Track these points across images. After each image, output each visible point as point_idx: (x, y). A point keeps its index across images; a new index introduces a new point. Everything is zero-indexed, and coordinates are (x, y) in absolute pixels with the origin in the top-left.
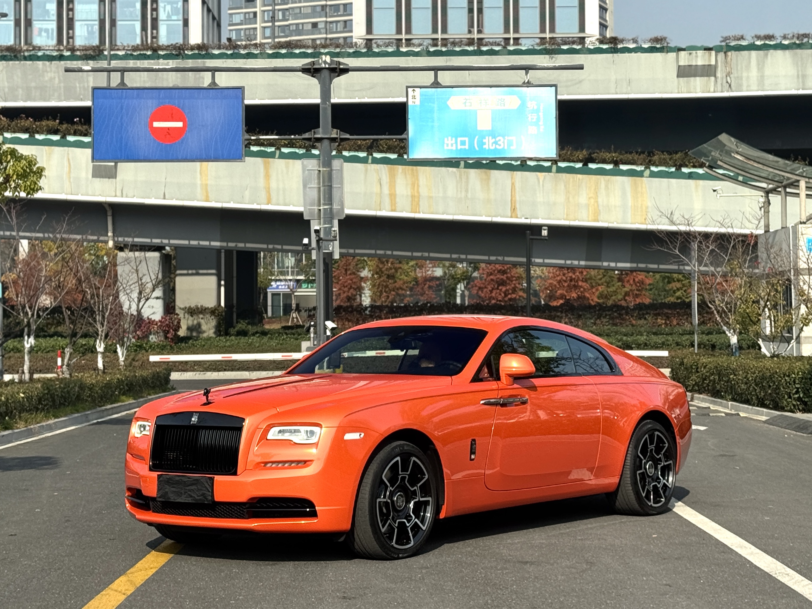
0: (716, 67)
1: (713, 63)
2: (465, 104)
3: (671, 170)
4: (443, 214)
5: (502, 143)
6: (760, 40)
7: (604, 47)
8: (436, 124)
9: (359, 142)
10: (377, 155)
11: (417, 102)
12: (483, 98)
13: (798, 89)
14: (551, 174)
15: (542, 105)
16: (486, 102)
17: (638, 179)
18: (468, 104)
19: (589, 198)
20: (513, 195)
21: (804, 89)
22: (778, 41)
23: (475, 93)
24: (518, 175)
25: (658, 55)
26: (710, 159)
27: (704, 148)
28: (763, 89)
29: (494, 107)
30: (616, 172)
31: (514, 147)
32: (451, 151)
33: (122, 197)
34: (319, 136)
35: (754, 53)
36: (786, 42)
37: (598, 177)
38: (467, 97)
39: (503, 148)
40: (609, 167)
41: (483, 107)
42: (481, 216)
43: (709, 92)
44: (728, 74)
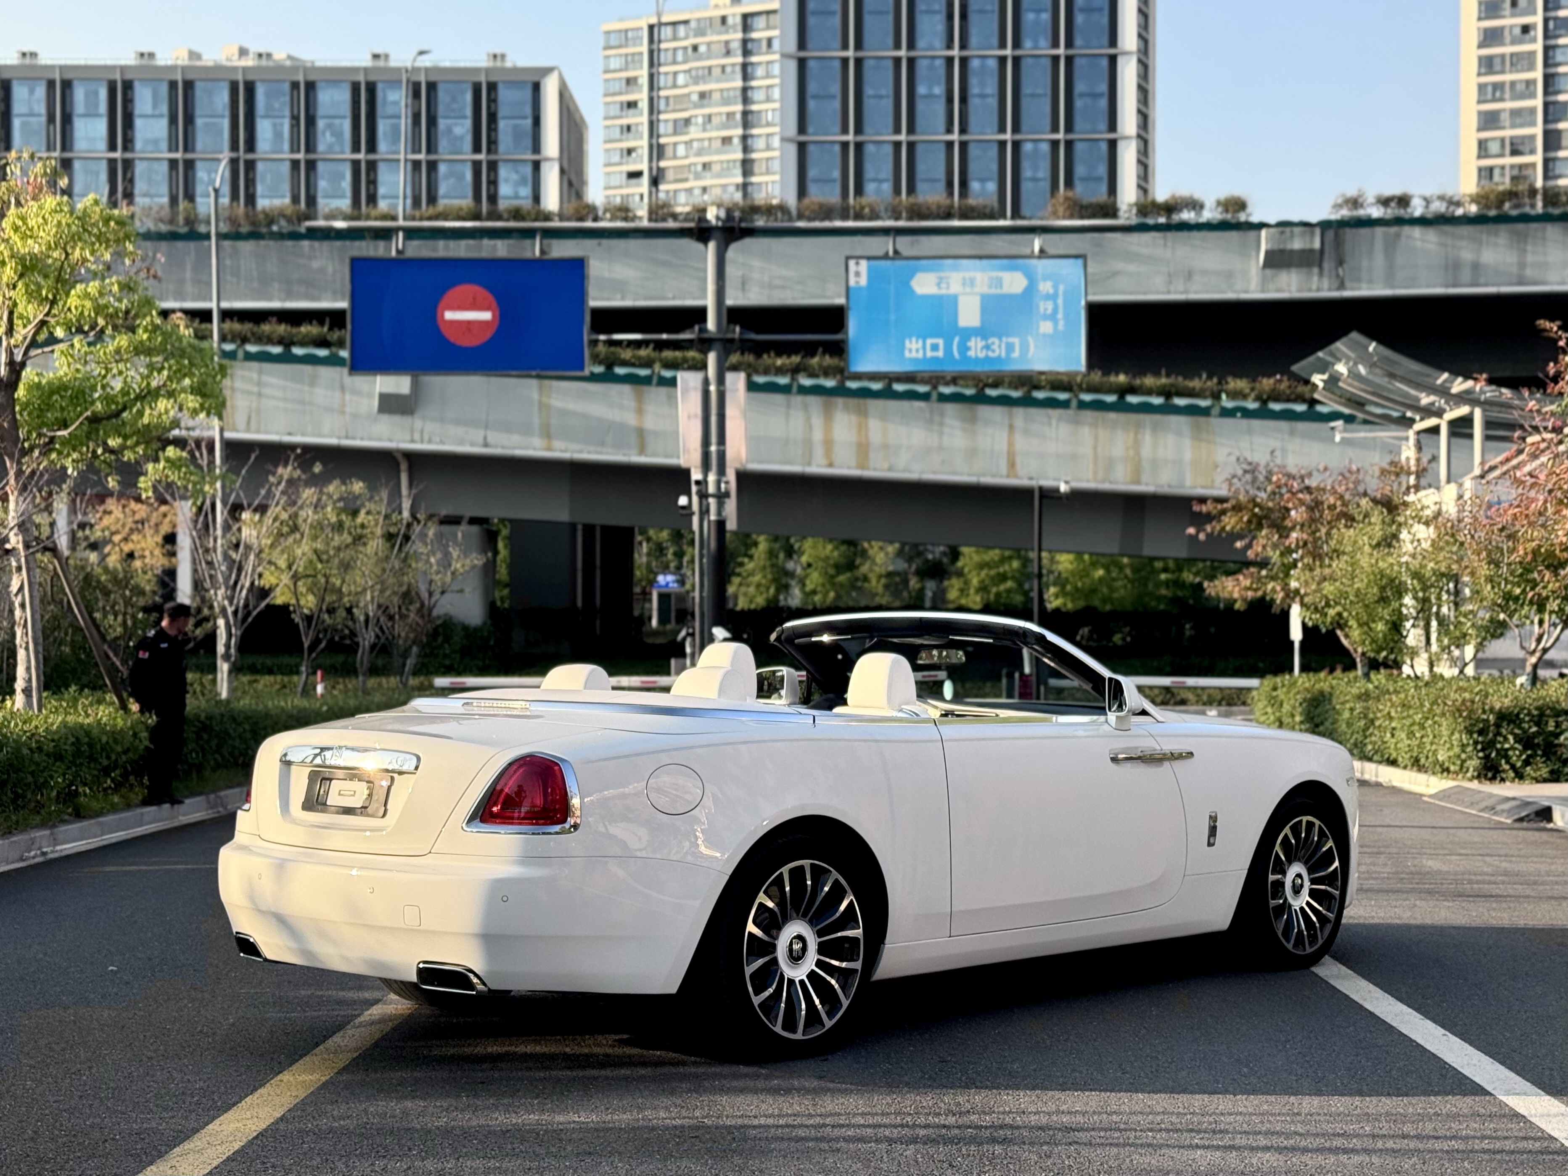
0: (1321, 253)
1: (1317, 245)
2: (939, 285)
3: (1252, 405)
4: (904, 471)
5: (998, 349)
6: (1389, 211)
7: (1150, 221)
8: (892, 317)
9: (779, 362)
10: (807, 382)
11: (863, 281)
12: (968, 275)
13: (1447, 286)
14: (1070, 412)
15: (1061, 288)
16: (972, 282)
17: (1202, 420)
18: (943, 285)
19: (1127, 449)
20: (1011, 444)
21: (1455, 285)
22: (1418, 213)
23: (955, 269)
24: (1020, 412)
25: (1233, 235)
26: (1325, 377)
27: (1319, 359)
28: (1393, 287)
29: (985, 290)
30: (1169, 409)
31: (1016, 354)
32: (916, 360)
33: (422, 442)
34: (706, 336)
35: (1379, 231)
36: (1429, 216)
37: (1141, 417)
38: (943, 274)
39: (999, 357)
40: (1157, 401)
41: (968, 290)
42: (962, 474)
43: (1310, 290)
44: (1340, 262)
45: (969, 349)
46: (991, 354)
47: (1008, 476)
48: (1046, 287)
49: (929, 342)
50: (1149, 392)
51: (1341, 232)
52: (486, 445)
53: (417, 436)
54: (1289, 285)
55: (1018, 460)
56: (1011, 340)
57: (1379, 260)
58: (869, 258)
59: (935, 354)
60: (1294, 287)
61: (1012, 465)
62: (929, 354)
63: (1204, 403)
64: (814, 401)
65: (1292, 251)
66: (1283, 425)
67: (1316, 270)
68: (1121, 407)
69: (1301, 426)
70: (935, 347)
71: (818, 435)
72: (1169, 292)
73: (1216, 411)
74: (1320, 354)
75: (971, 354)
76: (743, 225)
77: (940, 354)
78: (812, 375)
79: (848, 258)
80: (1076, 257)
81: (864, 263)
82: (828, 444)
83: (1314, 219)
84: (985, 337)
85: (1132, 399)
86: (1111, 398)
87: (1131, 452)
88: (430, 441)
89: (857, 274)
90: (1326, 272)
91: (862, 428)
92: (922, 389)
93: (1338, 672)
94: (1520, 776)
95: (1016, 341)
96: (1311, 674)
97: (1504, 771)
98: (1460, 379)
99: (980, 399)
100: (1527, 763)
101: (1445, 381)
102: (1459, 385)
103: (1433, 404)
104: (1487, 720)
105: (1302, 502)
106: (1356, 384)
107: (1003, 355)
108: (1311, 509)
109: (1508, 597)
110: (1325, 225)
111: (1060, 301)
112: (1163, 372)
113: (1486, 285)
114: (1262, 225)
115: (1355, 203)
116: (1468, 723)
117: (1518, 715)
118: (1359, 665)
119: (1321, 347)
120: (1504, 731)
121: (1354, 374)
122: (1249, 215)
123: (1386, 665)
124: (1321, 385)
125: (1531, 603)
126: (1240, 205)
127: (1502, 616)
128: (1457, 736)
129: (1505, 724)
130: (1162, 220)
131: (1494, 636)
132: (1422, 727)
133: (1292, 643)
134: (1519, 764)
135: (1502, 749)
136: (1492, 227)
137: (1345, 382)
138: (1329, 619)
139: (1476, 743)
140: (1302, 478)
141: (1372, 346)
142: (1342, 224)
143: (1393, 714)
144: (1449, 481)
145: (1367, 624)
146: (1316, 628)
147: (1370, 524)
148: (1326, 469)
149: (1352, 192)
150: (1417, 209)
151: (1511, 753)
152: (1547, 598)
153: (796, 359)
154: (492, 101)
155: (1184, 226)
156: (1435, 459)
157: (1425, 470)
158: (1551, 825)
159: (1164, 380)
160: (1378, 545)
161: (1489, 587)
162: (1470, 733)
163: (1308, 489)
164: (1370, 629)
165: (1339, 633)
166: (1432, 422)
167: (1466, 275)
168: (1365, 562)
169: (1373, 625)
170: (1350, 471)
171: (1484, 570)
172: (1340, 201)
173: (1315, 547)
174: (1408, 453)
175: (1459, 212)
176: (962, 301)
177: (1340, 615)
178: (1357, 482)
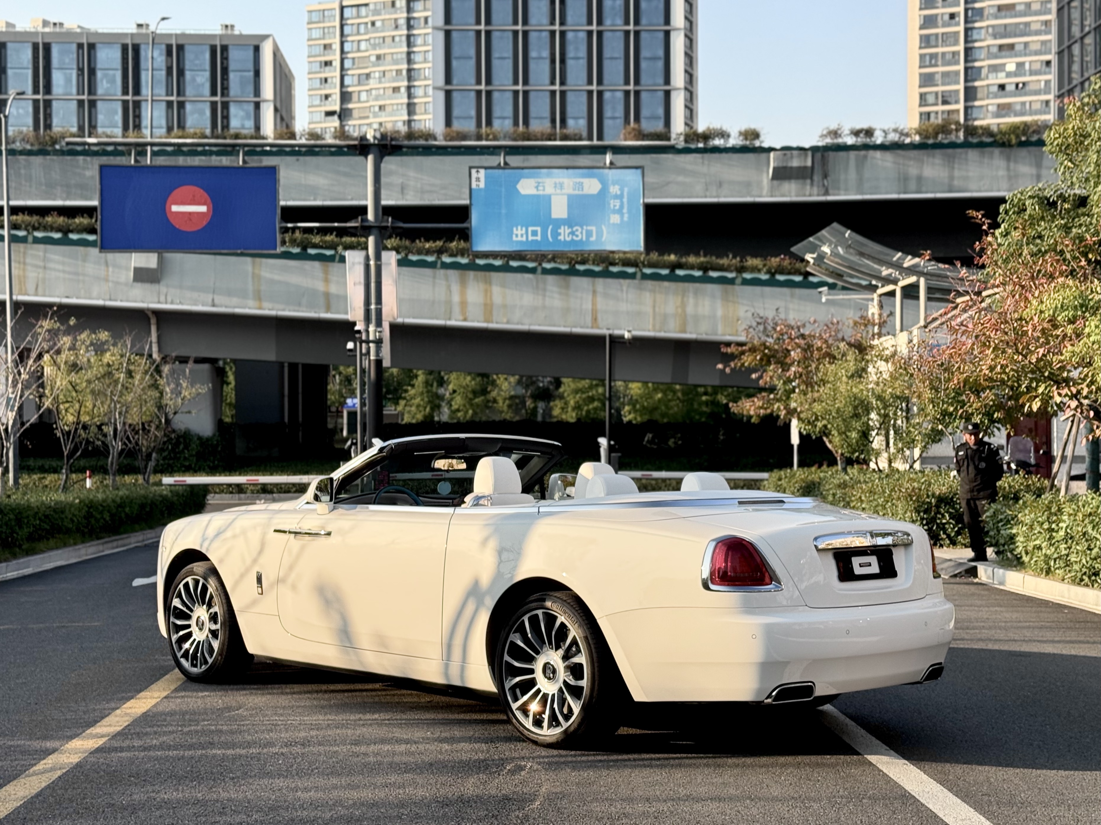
0: (812, 169)
1: (809, 164)
2: (537, 188)
3: (764, 277)
4: (518, 324)
5: (580, 235)
6: (859, 140)
7: (693, 146)
8: (504, 211)
9: (427, 245)
10: (446, 259)
11: (482, 185)
12: (557, 180)
13: (899, 193)
14: (636, 282)
15: (626, 190)
16: (561, 186)
17: (729, 287)
18: (541, 188)
19: (677, 307)
20: (594, 304)
21: (905, 193)
22: (879, 142)
23: (548, 176)
24: (600, 282)
25: (751, 156)
26: (815, 256)
27: (810, 242)
28: (862, 193)
29: (571, 191)
30: (705, 280)
31: (593, 238)
32: (521, 242)
33: (166, 303)
34: (366, 224)
35: (853, 154)
36: (887, 143)
37: (686, 285)
38: (540, 180)
39: (581, 240)
40: (698, 273)
41: (558, 191)
42: (560, 326)
43: (805, 195)
44: (825, 176)
45: (560, 234)
46: (575, 238)
47: (592, 327)
48: (615, 189)
49: (530, 229)
50: (692, 267)
51: (826, 154)
52: (214, 305)
53: (162, 299)
54: (790, 192)
55: (599, 317)
56: (589, 228)
57: (852, 174)
58: (486, 168)
59: (535, 238)
60: (793, 194)
61: (595, 319)
62: (530, 238)
63: (730, 275)
64: (453, 274)
65: (791, 168)
66: (786, 290)
67: (808, 181)
68: (672, 278)
69: (798, 291)
70: (534, 233)
71: (456, 298)
72: (706, 197)
73: (739, 281)
74: (811, 239)
75: (561, 238)
76: (394, 143)
77: (539, 238)
78: (452, 255)
79: (470, 168)
80: (637, 168)
81: (482, 171)
82: (463, 304)
83: (807, 146)
84: (570, 226)
85: (680, 272)
86: (665, 272)
87: (680, 310)
88: (172, 303)
89: (478, 179)
90: (815, 183)
91: (487, 293)
92: (530, 265)
93: (825, 467)
94: (953, 543)
95: (594, 228)
96: (806, 469)
97: (942, 539)
98: (910, 257)
99: (572, 272)
100: (958, 533)
101: (899, 258)
102: (909, 262)
103: (890, 275)
104: (930, 503)
105: (798, 346)
106: (837, 260)
107: (584, 239)
108: (805, 350)
109: (945, 413)
110: (814, 149)
111: (625, 200)
112: (702, 253)
113: (926, 192)
114: (771, 149)
115: (835, 133)
116: (916, 504)
117: (952, 498)
118: (839, 462)
119: (811, 235)
120: (942, 511)
121: (835, 254)
122: (761, 142)
123: (858, 461)
124: (812, 261)
125: (961, 417)
126: (755, 135)
127: (940, 427)
128: (909, 514)
129: (943, 505)
130: (701, 145)
131: (933, 441)
132: (884, 508)
133: (792, 446)
134: (953, 534)
135: (941, 523)
136: (930, 151)
137: (828, 259)
138: (818, 429)
139: (922, 519)
140: (798, 328)
141: (848, 233)
142: (826, 149)
143: (863, 498)
144: (902, 330)
145: (845, 433)
146: (808, 435)
147: (846, 361)
148: (815, 322)
149: (833, 127)
150: (879, 139)
151: (947, 526)
152: (972, 414)
153: (439, 243)
154: (225, 58)
155: (717, 150)
156: (892, 314)
157: (885, 322)
158: (976, 580)
159: (702, 259)
160: (852, 376)
161: (931, 406)
162: (918, 512)
163: (803, 336)
164: (847, 437)
165: (825, 439)
166: (890, 288)
167: (913, 185)
168: (843, 388)
169: (849, 434)
170: (832, 324)
171: (928, 394)
172: (825, 132)
173: (807, 378)
174: (873, 310)
175: (908, 141)
176: (553, 199)
177: (825, 426)
178: (837, 331)
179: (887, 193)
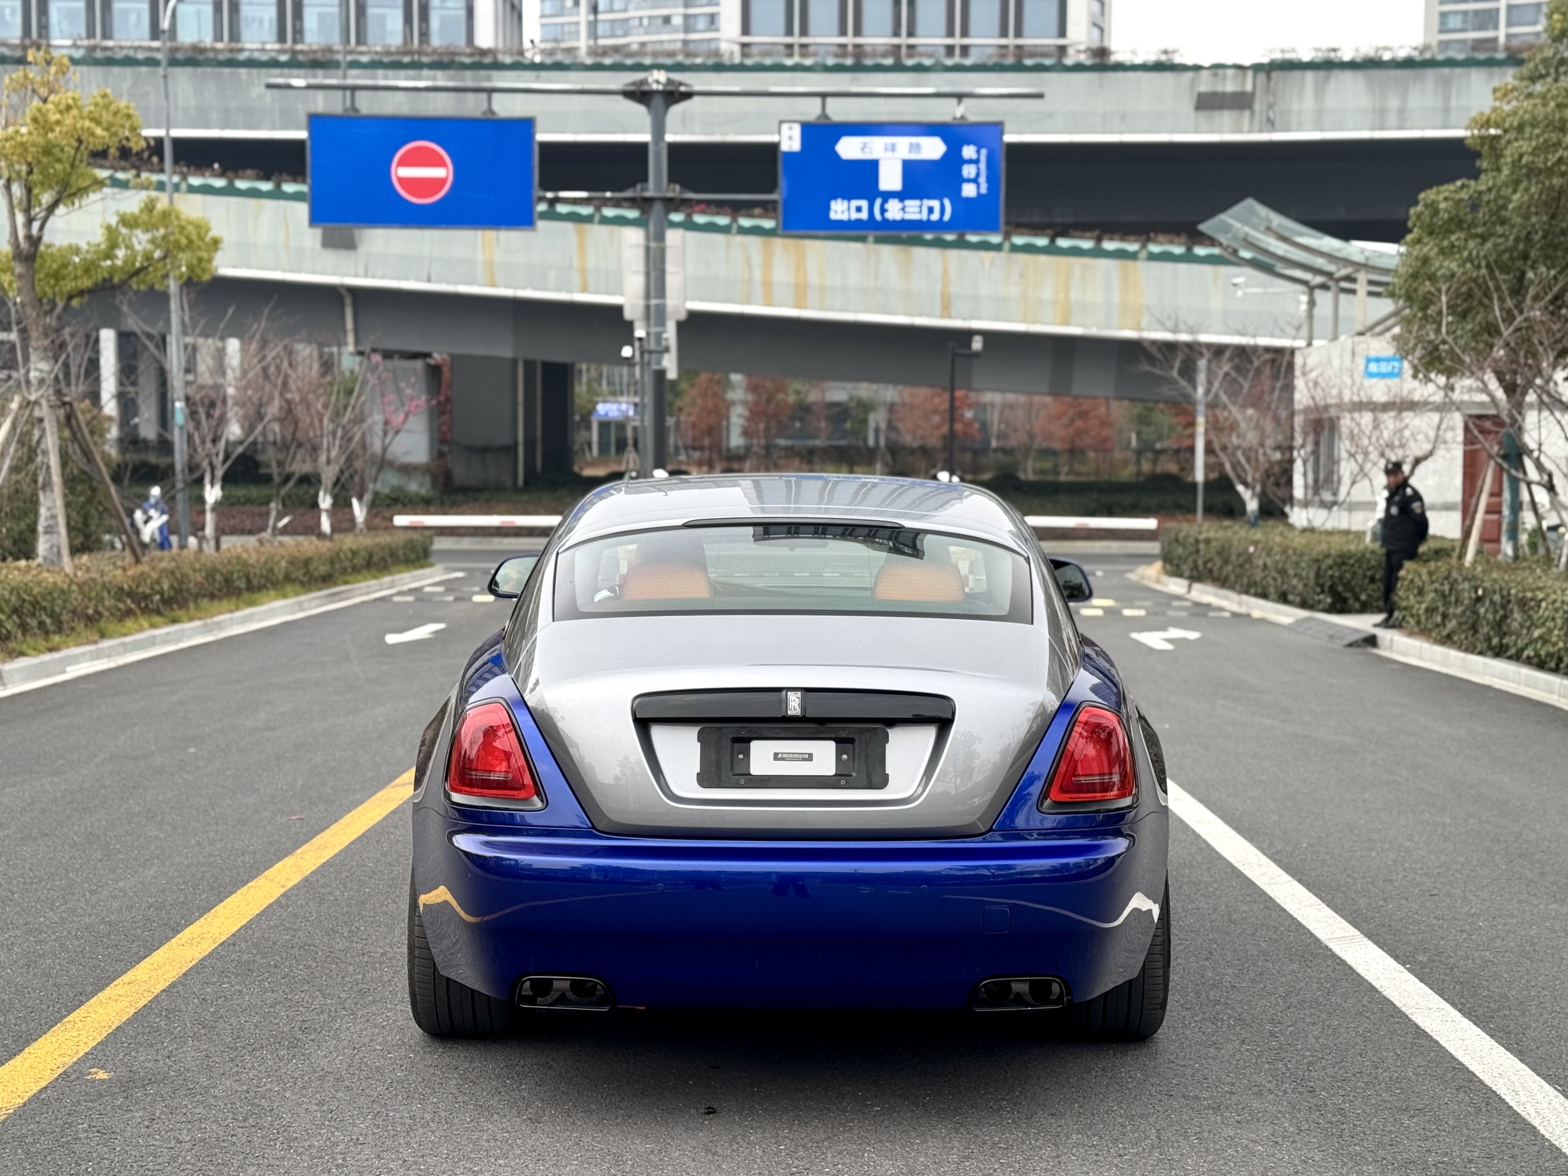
0: (1252, 95)
1: (1249, 88)
2: (862, 149)
3: (1178, 250)
4: (840, 312)
6: (1320, 57)
10: (746, 223)
11: (795, 145)
12: (889, 141)
13: (1373, 129)
14: (1002, 255)
15: (984, 153)
17: (1129, 264)
18: (867, 150)
19: (1057, 291)
20: (944, 285)
21: (1382, 128)
22: (1346, 59)
24: (953, 255)
25: (1168, 76)
27: (1222, 219)
28: (1322, 130)
29: (906, 155)
30: (1098, 253)
33: (368, 278)
34: (647, 194)
35: (1310, 75)
36: (1359, 60)
37: (1072, 260)
40: (1087, 245)
41: (890, 155)
42: (896, 314)
43: (1240, 131)
44: (1271, 105)
47: (942, 317)
51: (1274, 75)
52: (429, 280)
53: (361, 271)
54: (1220, 128)
55: (952, 300)
57: (1309, 102)
59: (859, 215)
60: (1226, 131)
61: (945, 306)
62: (854, 215)
63: (1132, 247)
64: (754, 242)
65: (1224, 94)
66: (1206, 269)
67: (1247, 113)
68: (1051, 250)
69: (1222, 270)
71: (758, 275)
72: (1104, 132)
73: (1143, 254)
74: (1222, 216)
76: (682, 89)
77: (864, 216)
78: (751, 215)
79: (781, 123)
81: (796, 127)
82: (767, 284)
83: (1247, 63)
85: (1063, 243)
86: (1042, 242)
87: (1062, 296)
88: (373, 277)
89: (790, 138)
90: (1257, 117)
91: (800, 266)
96: (1211, 520)
99: (917, 241)
110: (1257, 68)
113: (1412, 128)
114: (1197, 68)
122: (1183, 60)
124: (1226, 243)
133: (1196, 484)
141: (1267, 212)
142: (1273, 67)
150: (1346, 56)
155: (1120, 67)
158: (1371, 651)
167: (1392, 119)
175: (1388, 57)
176: (883, 165)
179: (1357, 129)
